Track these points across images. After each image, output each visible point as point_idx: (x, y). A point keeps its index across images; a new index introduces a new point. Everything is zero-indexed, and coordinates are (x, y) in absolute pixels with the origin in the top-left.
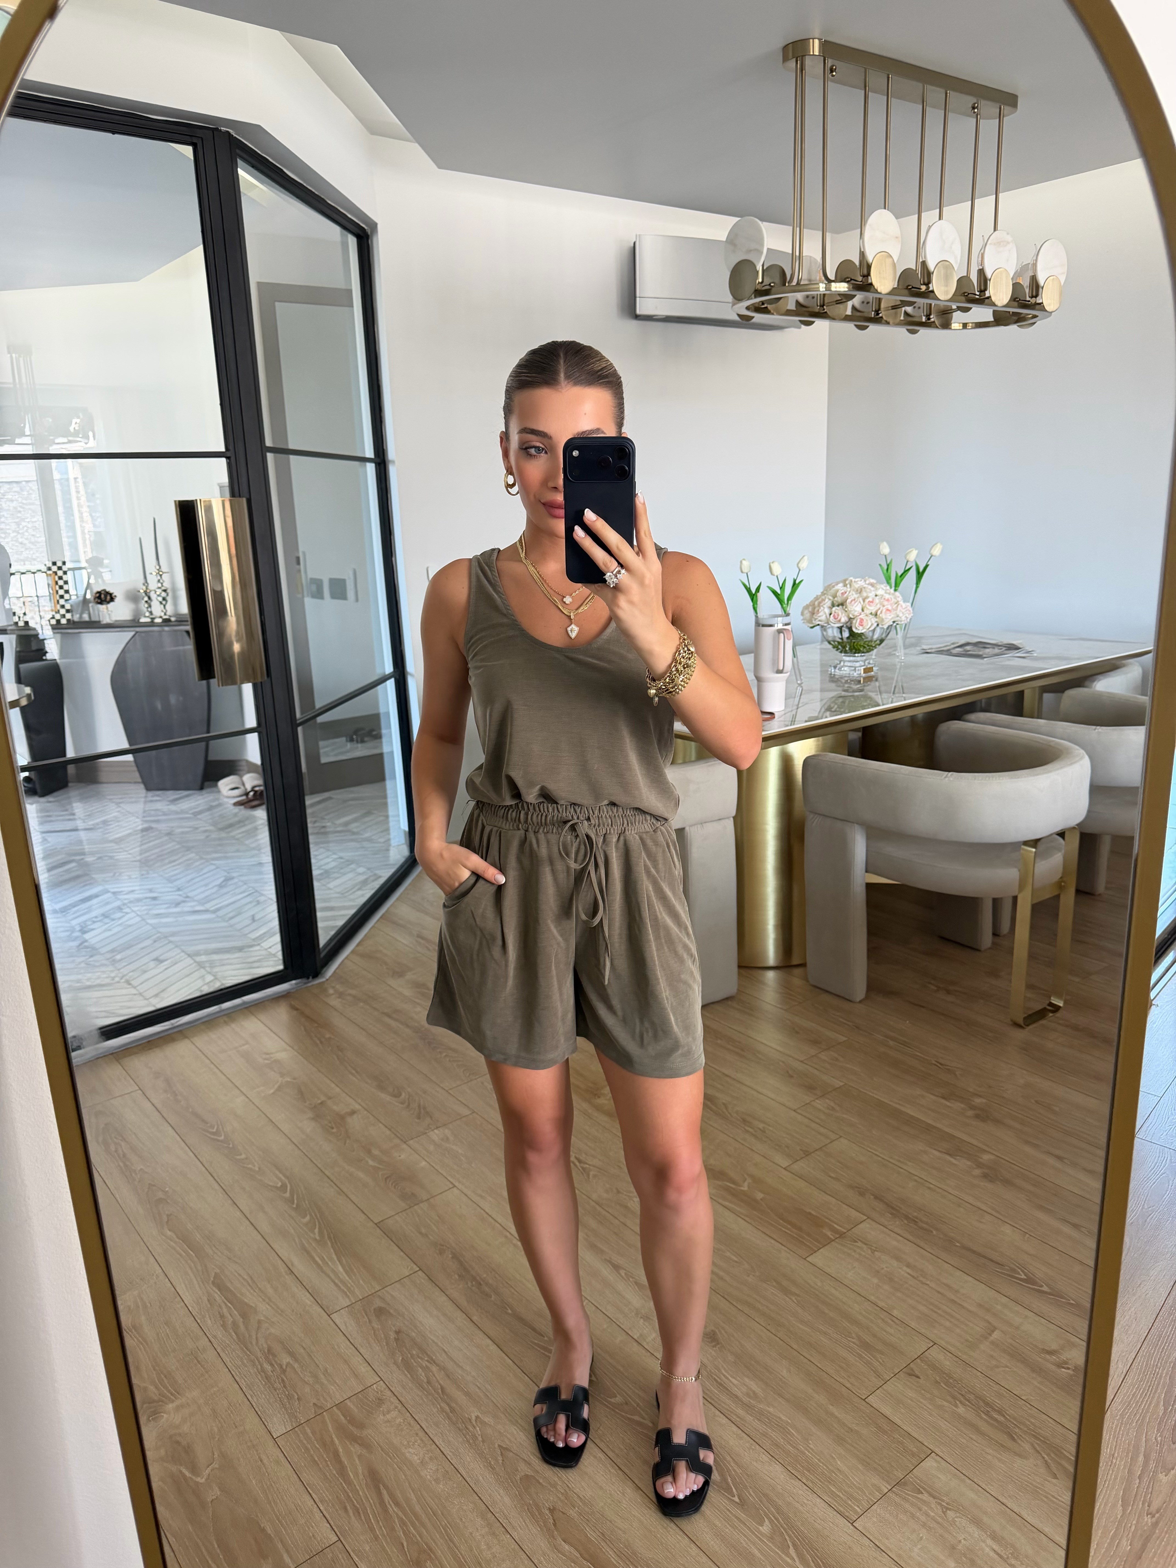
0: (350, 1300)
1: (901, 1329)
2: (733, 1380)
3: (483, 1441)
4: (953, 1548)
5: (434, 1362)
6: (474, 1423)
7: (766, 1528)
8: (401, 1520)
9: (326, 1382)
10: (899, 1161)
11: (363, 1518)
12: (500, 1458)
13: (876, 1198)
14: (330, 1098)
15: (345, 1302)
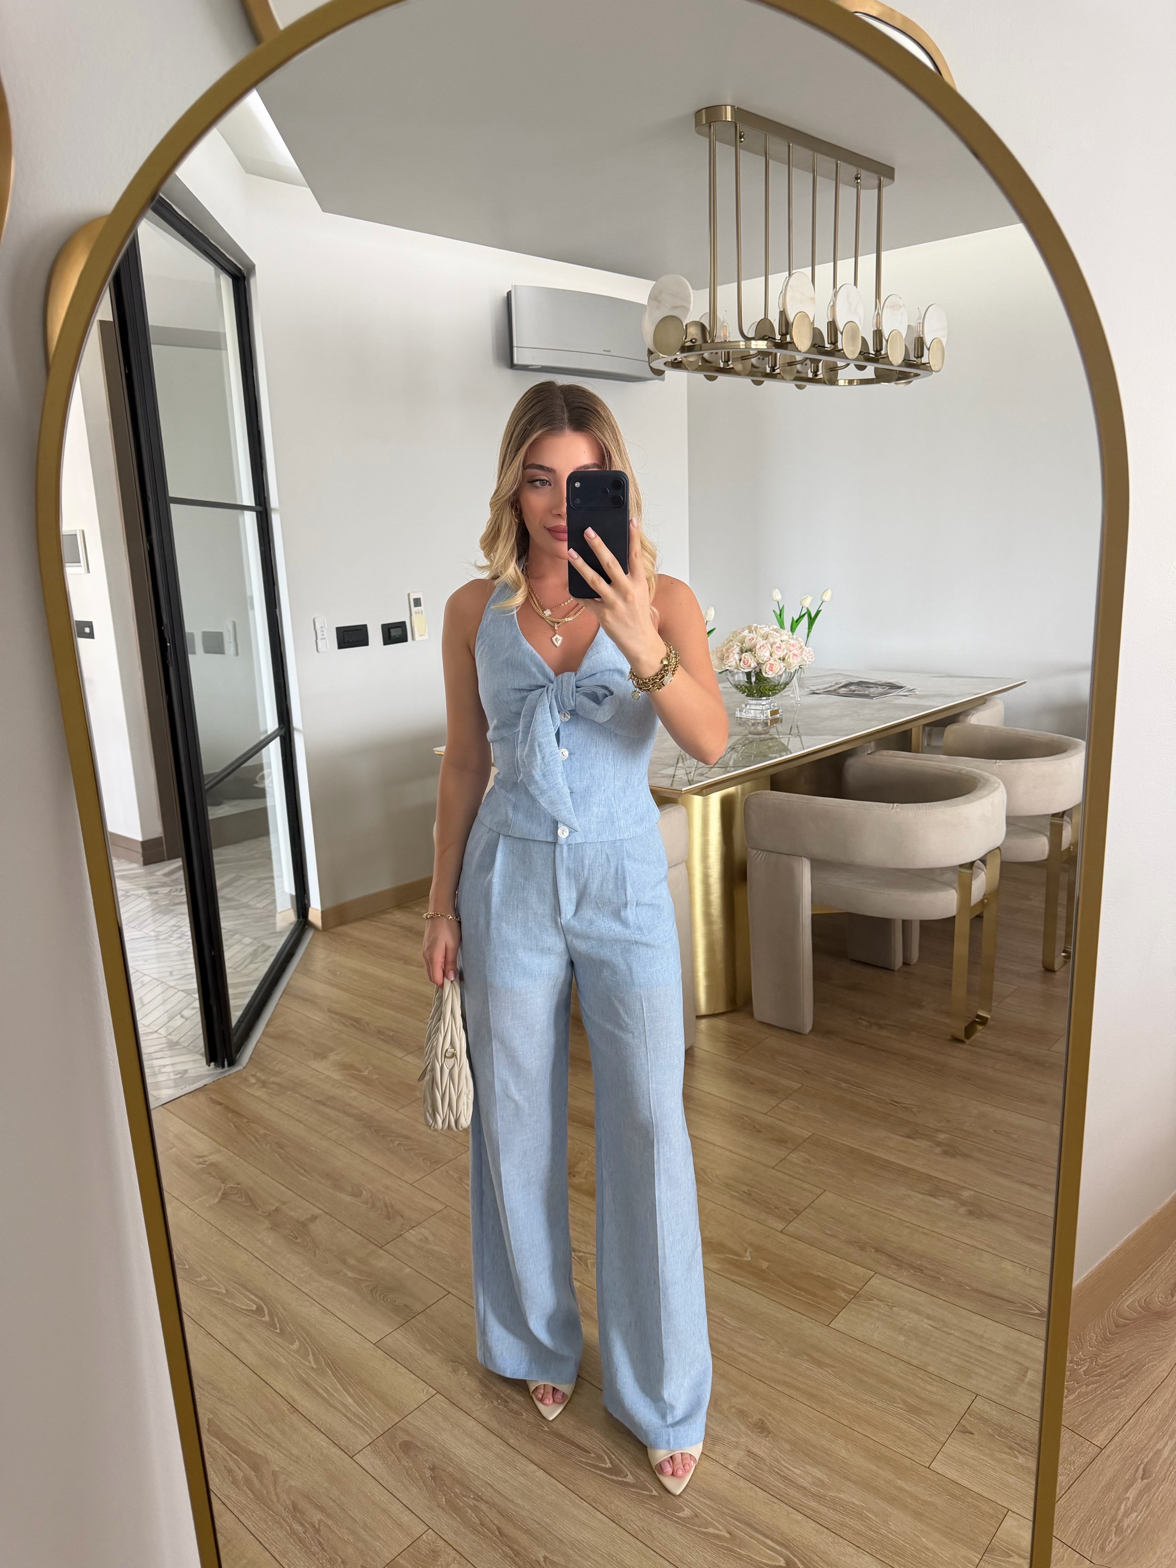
0: (371, 1437)
1: (939, 1385)
2: (796, 1471)
5: (483, 1500)
9: (369, 1539)
10: (888, 1209)
14: (284, 1203)
15: (366, 1440)
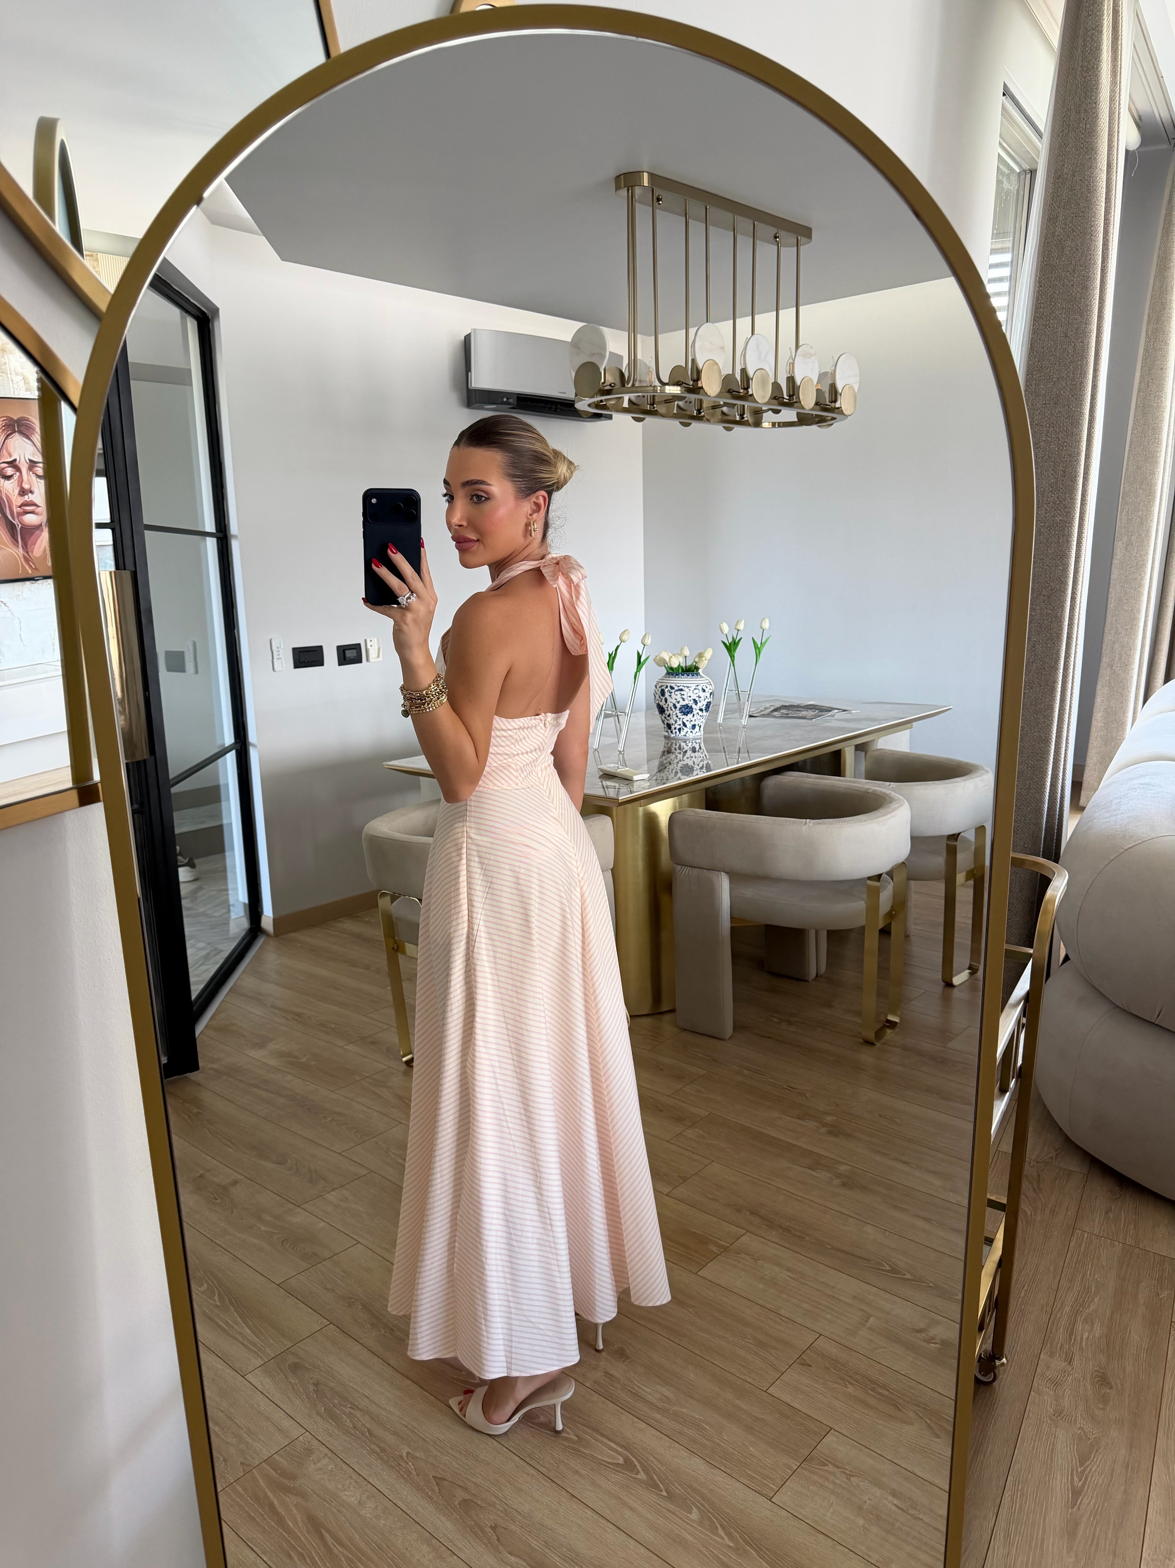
0: (263, 1360)
1: (789, 1326)
2: (646, 1389)
3: (418, 1475)
4: (860, 1508)
5: (357, 1408)
6: (406, 1458)
7: (695, 1515)
8: (347, 1558)
9: (250, 1440)
10: (768, 1179)
11: (309, 1561)
12: (436, 1488)
13: (752, 1213)
14: (209, 1171)
15: (259, 1362)
